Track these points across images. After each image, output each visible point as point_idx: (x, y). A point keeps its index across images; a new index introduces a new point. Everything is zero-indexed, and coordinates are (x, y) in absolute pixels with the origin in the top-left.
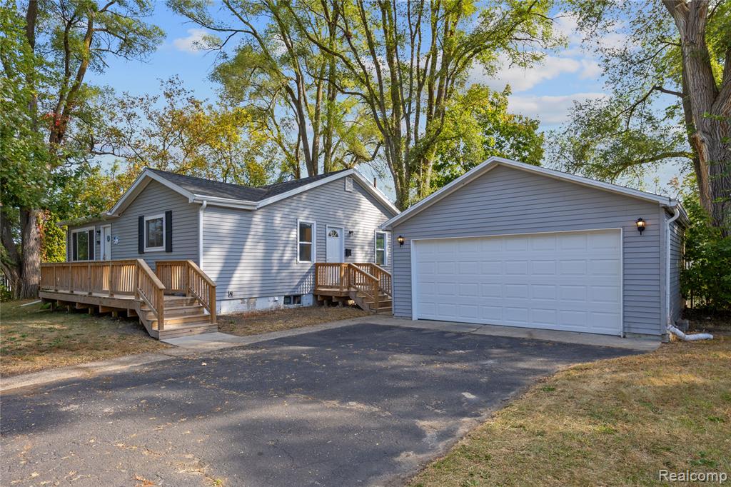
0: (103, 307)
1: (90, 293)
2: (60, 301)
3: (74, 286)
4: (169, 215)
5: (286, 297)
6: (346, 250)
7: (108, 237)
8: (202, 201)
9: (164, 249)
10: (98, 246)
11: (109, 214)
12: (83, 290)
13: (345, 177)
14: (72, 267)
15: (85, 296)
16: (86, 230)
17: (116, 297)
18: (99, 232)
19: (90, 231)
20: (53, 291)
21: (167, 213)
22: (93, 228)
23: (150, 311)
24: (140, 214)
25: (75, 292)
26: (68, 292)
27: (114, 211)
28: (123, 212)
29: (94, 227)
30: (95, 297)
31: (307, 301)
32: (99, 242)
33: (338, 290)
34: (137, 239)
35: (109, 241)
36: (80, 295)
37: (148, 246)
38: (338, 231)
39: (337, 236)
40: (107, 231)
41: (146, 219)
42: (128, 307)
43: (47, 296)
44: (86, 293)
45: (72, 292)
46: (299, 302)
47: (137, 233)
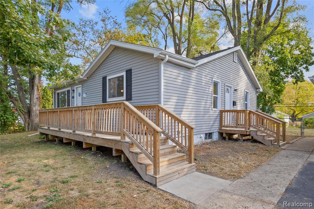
0: (86, 143)
1: (74, 131)
2: (51, 135)
3: (61, 126)
4: (129, 72)
5: (206, 134)
6: (234, 102)
7: (80, 94)
8: (165, 55)
9: (125, 99)
10: (73, 99)
11: (81, 77)
12: (68, 129)
13: (234, 52)
14: (60, 111)
15: (70, 133)
16: (66, 90)
17: (97, 135)
18: (74, 91)
19: (67, 91)
20: (46, 128)
21: (127, 71)
22: (69, 88)
23: (141, 153)
24: (104, 75)
25: (62, 130)
26: (57, 129)
27: (84, 75)
28: (91, 75)
29: (71, 88)
30: (79, 135)
31: (215, 137)
32: (73, 97)
33: (244, 129)
34: (102, 93)
35: (80, 96)
36: (66, 132)
37: (110, 97)
38: (229, 89)
39: (229, 92)
40: (79, 89)
41: (108, 78)
42: (114, 147)
43: (43, 131)
44: (71, 131)
45: (60, 129)
46: (211, 138)
47: (102, 88)
